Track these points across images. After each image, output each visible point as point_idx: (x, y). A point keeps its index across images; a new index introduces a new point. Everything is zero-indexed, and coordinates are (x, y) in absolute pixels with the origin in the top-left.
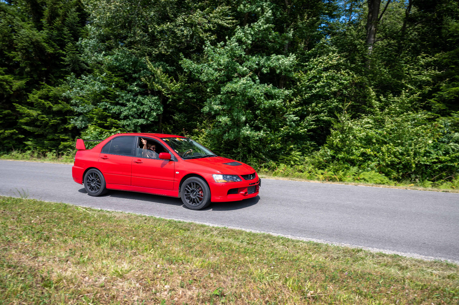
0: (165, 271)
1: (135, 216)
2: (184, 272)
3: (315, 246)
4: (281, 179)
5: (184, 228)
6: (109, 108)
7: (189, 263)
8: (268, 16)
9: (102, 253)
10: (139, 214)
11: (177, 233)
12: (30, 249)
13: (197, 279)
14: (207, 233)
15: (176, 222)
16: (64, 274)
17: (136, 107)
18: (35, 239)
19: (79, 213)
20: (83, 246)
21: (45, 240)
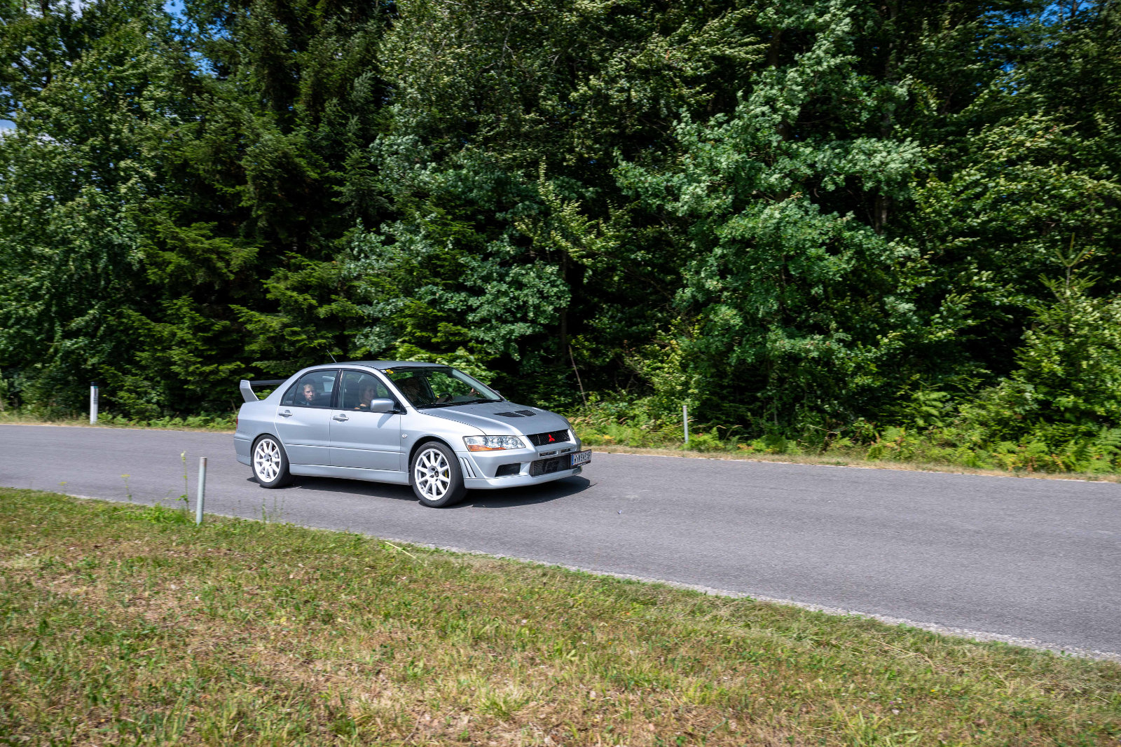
0: (611, 709)
1: (518, 567)
2: (659, 713)
3: (1012, 657)
4: (893, 467)
5: (641, 598)
6: (440, 297)
7: (670, 691)
8: (840, 33)
9: (456, 656)
10: (528, 561)
11: (628, 610)
12: (295, 642)
13: (696, 733)
14: (702, 612)
15: (619, 582)
16: (375, 705)
17: (505, 294)
18: (302, 618)
19: (389, 557)
20: (409, 639)
21: (325, 622)
